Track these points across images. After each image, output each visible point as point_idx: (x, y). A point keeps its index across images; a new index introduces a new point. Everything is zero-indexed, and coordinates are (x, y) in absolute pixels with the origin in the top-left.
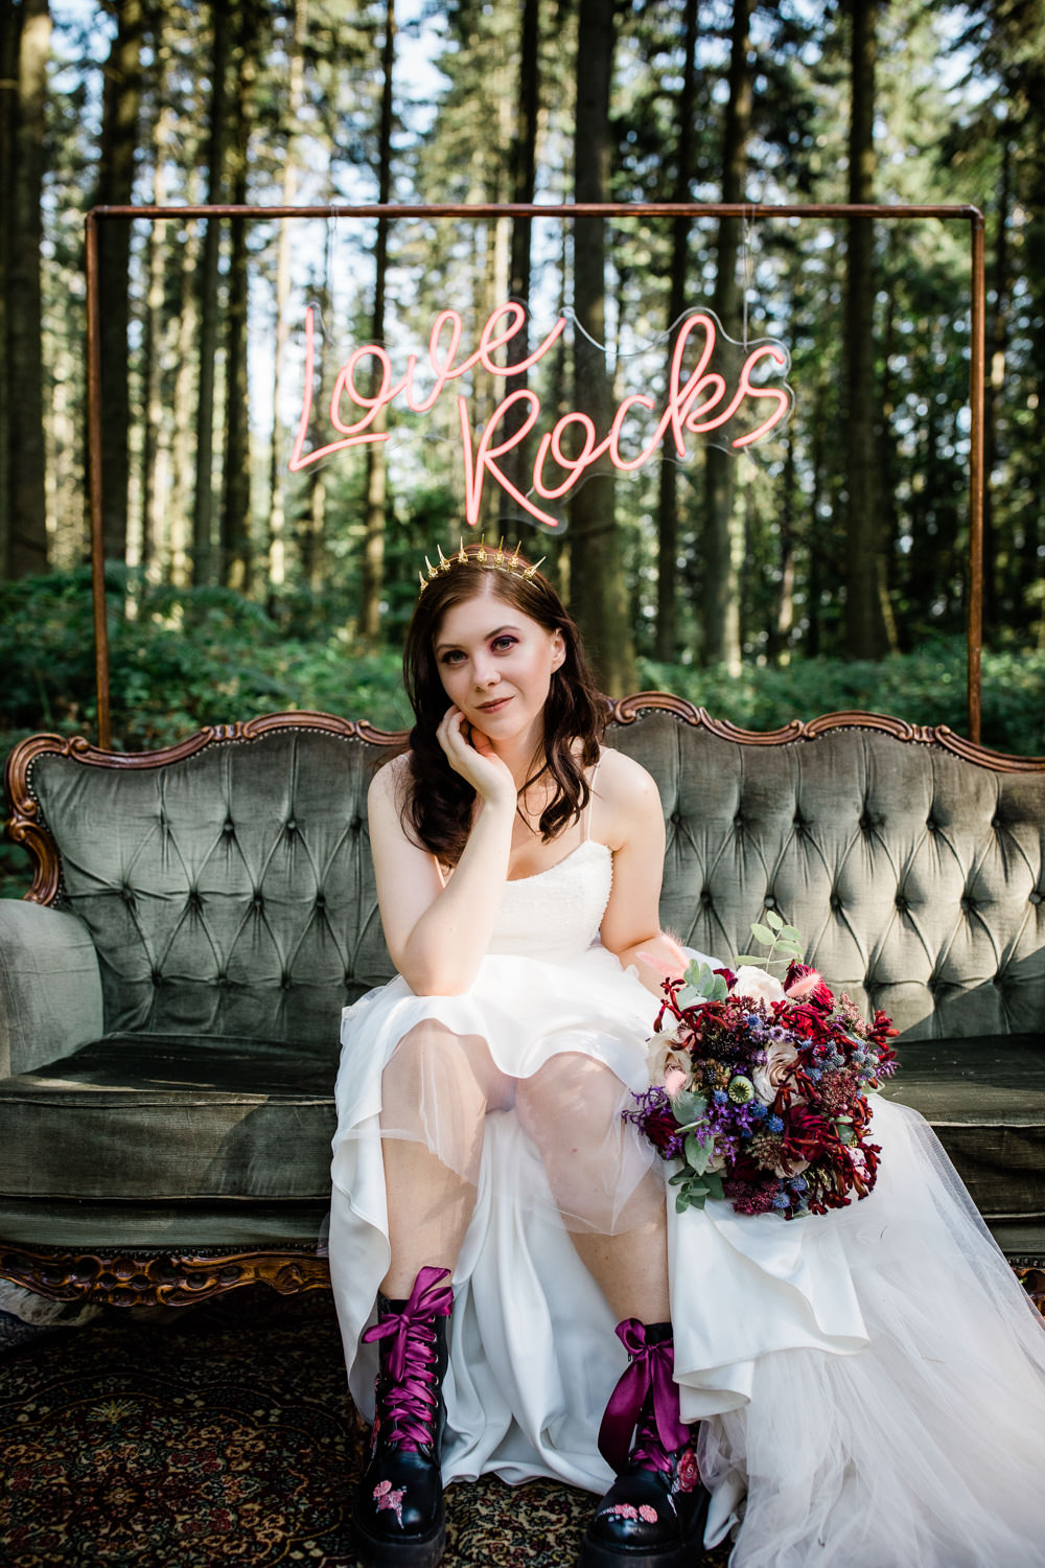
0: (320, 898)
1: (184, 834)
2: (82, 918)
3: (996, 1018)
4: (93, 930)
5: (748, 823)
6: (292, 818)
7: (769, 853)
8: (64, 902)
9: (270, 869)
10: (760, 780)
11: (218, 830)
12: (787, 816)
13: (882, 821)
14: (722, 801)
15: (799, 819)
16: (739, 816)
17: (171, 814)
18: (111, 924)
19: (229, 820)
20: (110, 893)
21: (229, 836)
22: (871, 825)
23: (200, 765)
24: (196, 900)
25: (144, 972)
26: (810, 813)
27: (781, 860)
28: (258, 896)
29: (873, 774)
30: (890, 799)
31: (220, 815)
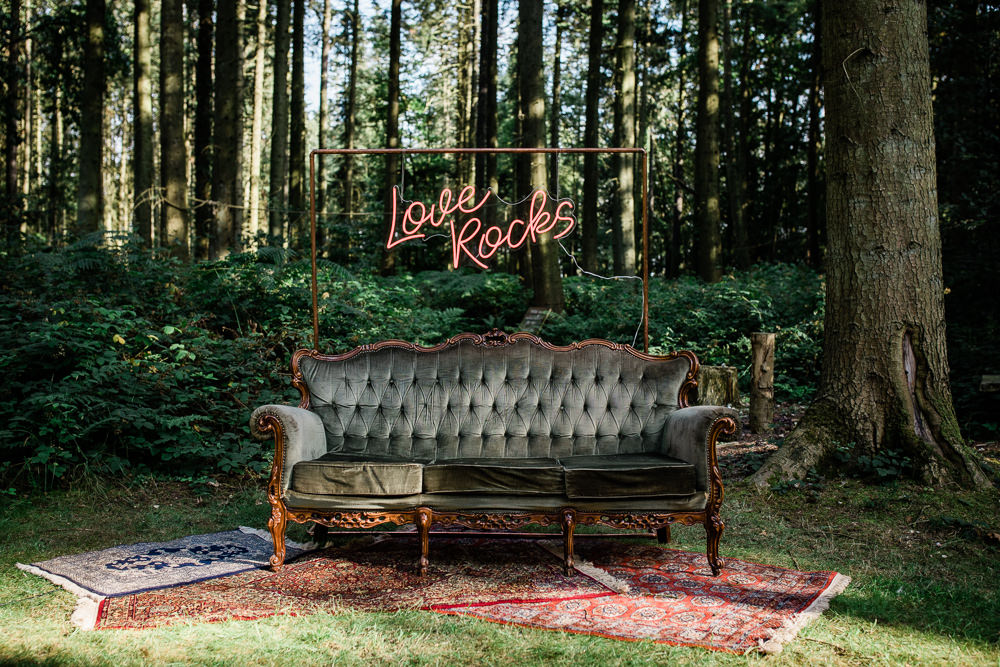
0: (402, 407)
1: (354, 385)
2: (319, 414)
3: (640, 447)
4: (322, 418)
5: (554, 379)
6: (392, 378)
7: (561, 390)
8: (313, 408)
9: (385, 397)
10: (559, 364)
11: (365, 383)
12: (569, 376)
13: (602, 379)
14: (546, 372)
15: (573, 378)
16: (552, 377)
17: (349, 377)
18: (329, 416)
19: (369, 380)
20: (328, 405)
21: (370, 385)
22: (598, 380)
23: (357, 359)
24: (358, 408)
25: (341, 434)
26: (577, 376)
27: (566, 393)
28: (380, 406)
29: (600, 361)
30: (605, 371)
31: (366, 378)
